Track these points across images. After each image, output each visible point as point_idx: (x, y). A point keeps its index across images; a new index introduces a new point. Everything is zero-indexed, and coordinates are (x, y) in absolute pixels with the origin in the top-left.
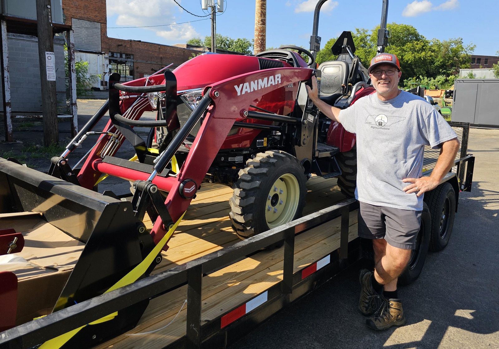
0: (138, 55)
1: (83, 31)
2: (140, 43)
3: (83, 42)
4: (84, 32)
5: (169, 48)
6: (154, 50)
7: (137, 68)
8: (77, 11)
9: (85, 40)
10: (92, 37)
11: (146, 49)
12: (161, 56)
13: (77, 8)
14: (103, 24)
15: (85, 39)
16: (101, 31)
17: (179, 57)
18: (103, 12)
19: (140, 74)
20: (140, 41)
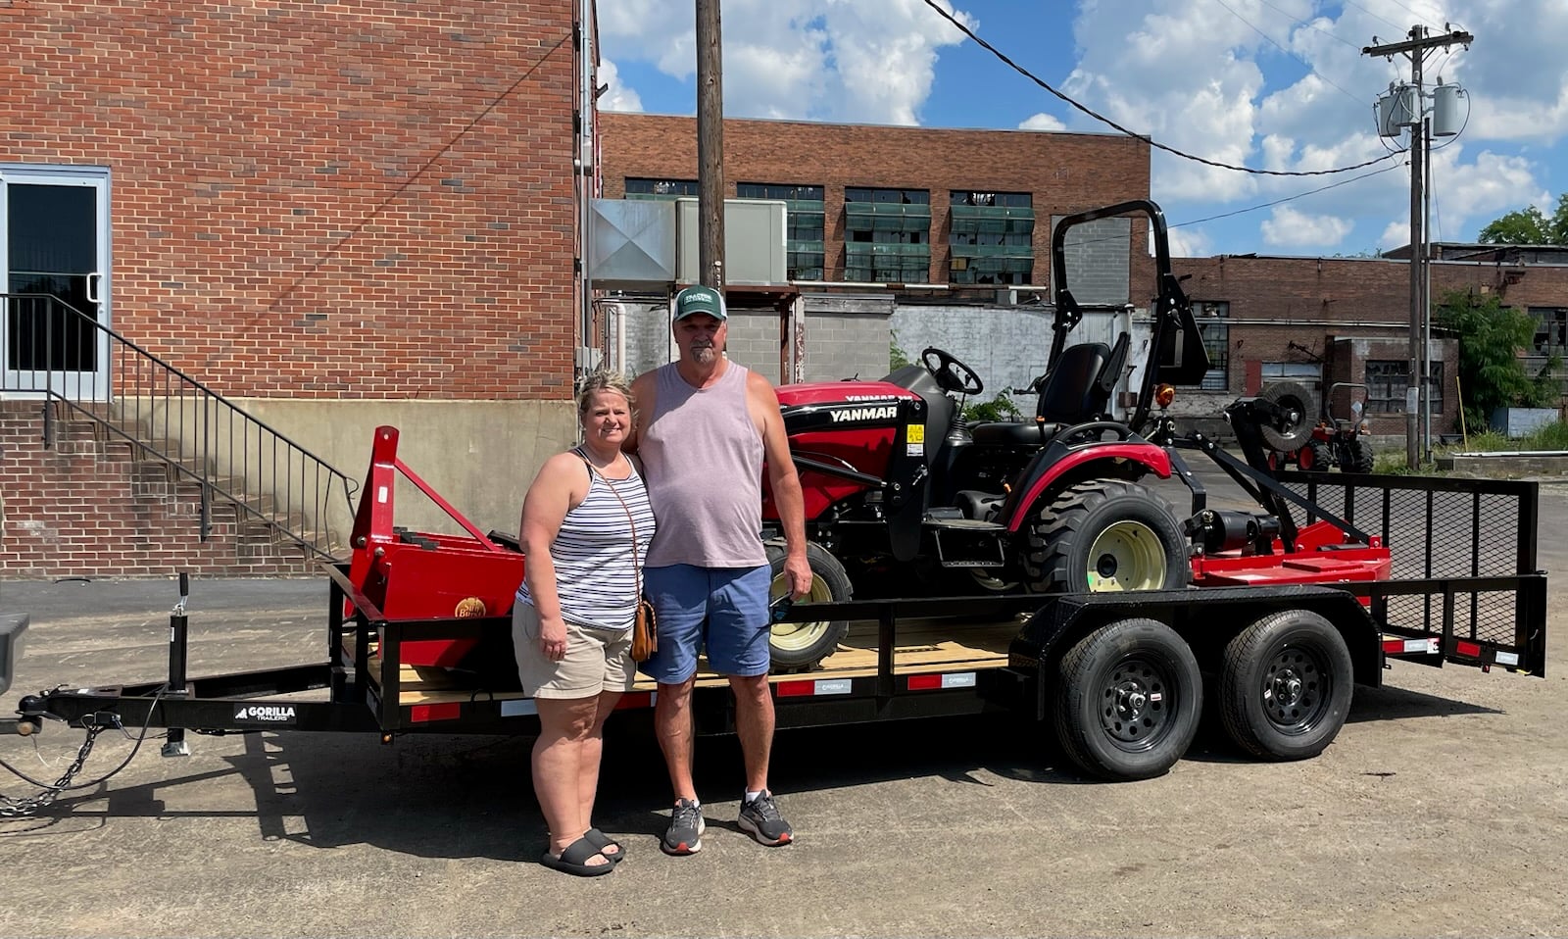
0: (1244, 302)
1: (1080, 249)
2: (1252, 262)
3: (1079, 280)
4: (1084, 251)
5: (1354, 268)
6: (1302, 280)
7: (1239, 344)
8: (1068, 193)
9: (1085, 274)
10: (1102, 261)
11: (1272, 278)
12: (1326, 296)
13: (1066, 184)
14: (1138, 219)
15: (1084, 271)
16: (1131, 240)
17: (1393, 294)
18: (1141, 183)
19: (1247, 362)
20: (1252, 257)
